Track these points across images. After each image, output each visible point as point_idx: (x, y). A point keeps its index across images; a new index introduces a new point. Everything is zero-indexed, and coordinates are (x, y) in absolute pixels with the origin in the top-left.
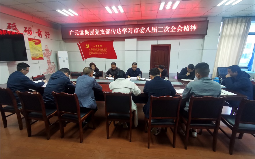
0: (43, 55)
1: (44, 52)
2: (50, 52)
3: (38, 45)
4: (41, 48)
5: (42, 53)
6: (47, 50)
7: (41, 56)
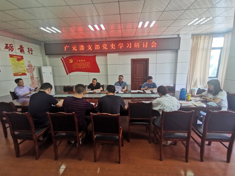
0: (26, 71)
1: (27, 67)
2: (33, 68)
3: (20, 62)
4: (23, 64)
5: (25, 69)
6: (30, 66)
7: (24, 72)
